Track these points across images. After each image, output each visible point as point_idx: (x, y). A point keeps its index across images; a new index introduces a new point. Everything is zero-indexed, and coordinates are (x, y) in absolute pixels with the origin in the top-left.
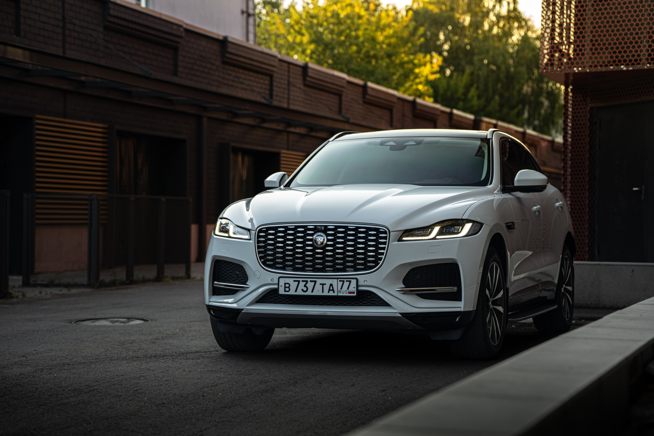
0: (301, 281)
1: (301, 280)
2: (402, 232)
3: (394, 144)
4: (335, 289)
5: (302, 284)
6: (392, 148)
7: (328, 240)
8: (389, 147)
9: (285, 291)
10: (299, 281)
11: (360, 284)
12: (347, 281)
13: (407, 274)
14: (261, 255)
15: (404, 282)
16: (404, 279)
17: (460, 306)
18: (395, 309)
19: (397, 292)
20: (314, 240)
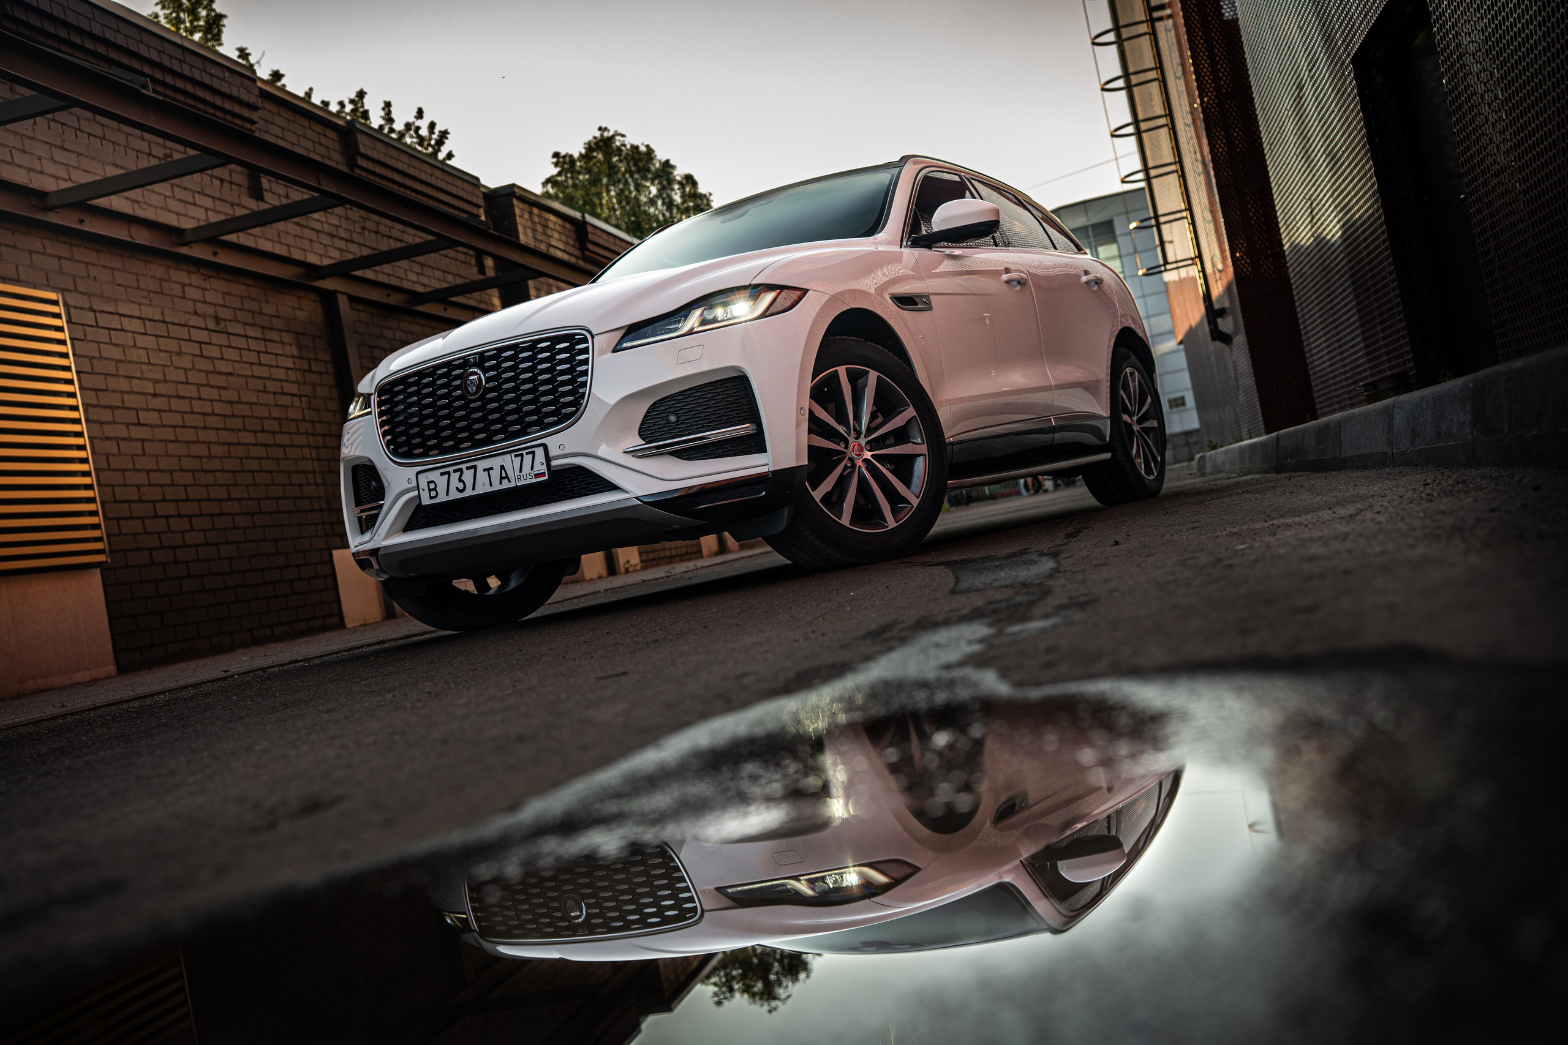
0: (452, 472)
1: (451, 469)
2: (621, 333)
4: (511, 475)
5: (455, 477)
7: (488, 380)
9: (431, 498)
10: (448, 473)
11: (551, 454)
12: (527, 453)
13: (645, 417)
14: (389, 437)
15: (643, 433)
16: (640, 428)
17: (765, 462)
18: (627, 492)
19: (629, 457)
20: (464, 386)
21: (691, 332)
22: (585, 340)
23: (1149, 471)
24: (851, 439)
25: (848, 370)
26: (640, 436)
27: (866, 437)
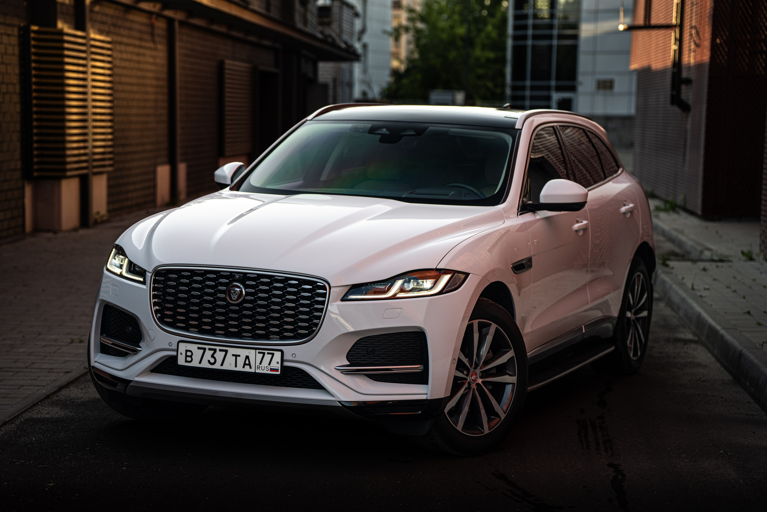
0: (208, 349)
1: (207, 347)
2: (348, 288)
3: (388, 133)
4: (252, 364)
5: (208, 353)
6: (384, 139)
7: (247, 294)
8: (379, 136)
9: (186, 361)
10: (204, 349)
11: (285, 358)
12: (268, 353)
13: (353, 346)
14: (157, 308)
15: (349, 357)
16: (348, 353)
17: (425, 392)
18: (333, 396)
19: (339, 372)
20: (228, 292)
21: (394, 297)
22: (324, 288)
23: (635, 354)
24: (472, 370)
25: (479, 323)
26: (347, 358)
27: (480, 369)
